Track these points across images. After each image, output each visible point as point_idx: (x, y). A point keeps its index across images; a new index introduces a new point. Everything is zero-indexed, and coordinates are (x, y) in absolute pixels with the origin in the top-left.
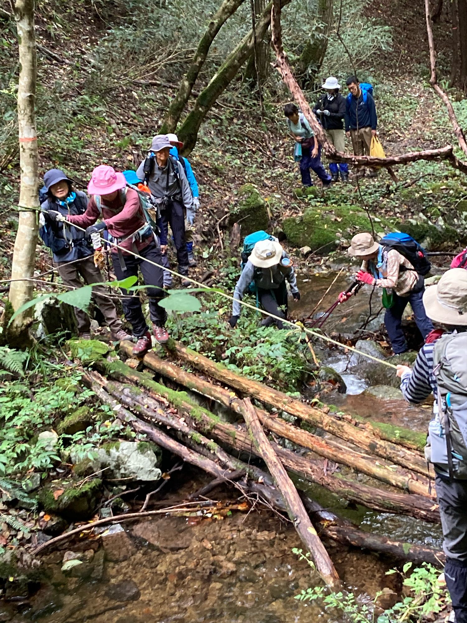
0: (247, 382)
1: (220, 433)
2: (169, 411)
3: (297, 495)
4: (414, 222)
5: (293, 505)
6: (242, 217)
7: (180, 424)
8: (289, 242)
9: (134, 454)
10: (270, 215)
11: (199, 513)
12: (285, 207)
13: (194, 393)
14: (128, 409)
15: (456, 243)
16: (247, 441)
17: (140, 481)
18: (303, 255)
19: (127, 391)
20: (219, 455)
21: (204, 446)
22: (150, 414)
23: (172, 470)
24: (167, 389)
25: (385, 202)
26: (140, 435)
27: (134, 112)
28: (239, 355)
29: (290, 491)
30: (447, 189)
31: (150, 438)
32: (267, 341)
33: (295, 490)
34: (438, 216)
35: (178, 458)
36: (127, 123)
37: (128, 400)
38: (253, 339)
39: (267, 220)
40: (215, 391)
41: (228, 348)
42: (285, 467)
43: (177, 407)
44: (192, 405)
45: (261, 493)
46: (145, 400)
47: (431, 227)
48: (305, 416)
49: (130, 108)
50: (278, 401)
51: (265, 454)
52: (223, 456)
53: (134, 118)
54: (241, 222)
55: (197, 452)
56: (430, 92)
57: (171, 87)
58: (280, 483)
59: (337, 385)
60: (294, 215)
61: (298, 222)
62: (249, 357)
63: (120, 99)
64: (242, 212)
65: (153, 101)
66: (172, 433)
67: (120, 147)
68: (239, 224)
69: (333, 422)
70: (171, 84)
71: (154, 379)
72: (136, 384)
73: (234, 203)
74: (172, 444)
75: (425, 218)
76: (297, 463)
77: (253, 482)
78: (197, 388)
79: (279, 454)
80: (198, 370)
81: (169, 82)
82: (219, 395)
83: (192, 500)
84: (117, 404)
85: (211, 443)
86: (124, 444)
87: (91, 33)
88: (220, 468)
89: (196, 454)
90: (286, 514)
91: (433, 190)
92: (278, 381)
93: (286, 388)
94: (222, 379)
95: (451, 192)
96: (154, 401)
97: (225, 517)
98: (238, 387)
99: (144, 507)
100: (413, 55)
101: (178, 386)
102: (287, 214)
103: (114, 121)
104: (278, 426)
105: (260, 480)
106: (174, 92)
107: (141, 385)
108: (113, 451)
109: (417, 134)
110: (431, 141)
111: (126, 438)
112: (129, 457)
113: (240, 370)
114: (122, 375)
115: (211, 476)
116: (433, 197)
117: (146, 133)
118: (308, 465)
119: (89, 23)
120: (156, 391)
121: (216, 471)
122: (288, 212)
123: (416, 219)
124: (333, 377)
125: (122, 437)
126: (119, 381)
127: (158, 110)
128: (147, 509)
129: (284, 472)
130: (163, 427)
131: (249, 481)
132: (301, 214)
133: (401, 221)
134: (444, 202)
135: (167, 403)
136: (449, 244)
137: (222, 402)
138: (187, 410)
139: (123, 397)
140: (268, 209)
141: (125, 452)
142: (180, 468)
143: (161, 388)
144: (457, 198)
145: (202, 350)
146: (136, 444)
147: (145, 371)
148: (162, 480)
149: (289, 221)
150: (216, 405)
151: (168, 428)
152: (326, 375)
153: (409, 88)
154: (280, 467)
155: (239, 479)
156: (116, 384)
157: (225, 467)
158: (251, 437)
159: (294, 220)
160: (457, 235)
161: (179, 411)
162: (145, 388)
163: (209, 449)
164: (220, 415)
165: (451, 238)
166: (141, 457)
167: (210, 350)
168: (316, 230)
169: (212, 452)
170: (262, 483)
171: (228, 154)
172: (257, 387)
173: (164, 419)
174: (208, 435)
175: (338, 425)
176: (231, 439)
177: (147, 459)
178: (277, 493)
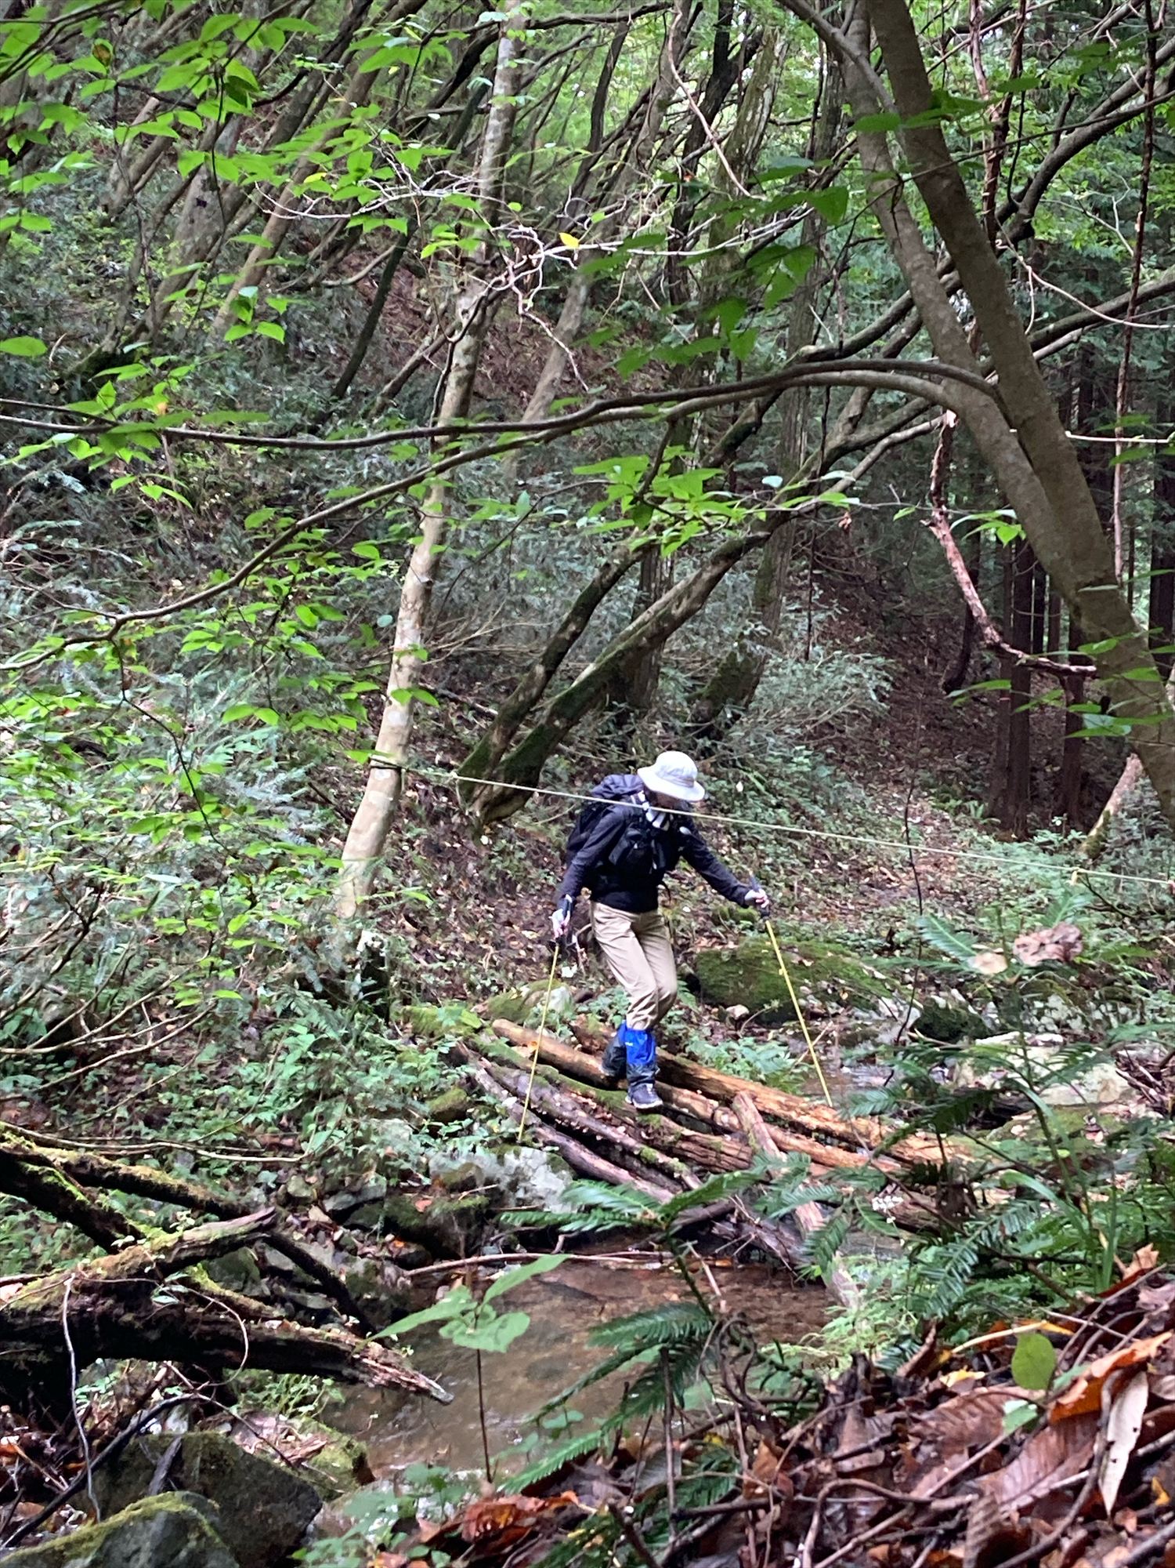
1: (690, 1146)
2: (598, 1116)
4: (941, 1002)
7: (618, 1134)
8: (705, 995)
9: (543, 1169)
12: (700, 932)
14: (528, 1106)
16: (743, 1156)
18: (732, 1020)
19: (524, 1080)
21: (661, 1167)
22: (564, 1116)
31: (565, 1153)
34: (987, 1000)
37: (527, 1093)
40: (680, 1093)
43: (612, 1109)
45: (759, 1239)
46: (557, 1097)
47: (972, 1017)
48: (839, 1128)
55: (646, 1179)
56: (944, 820)
57: (455, 700)
60: (718, 947)
61: (725, 959)
66: (601, 1150)
74: (602, 1165)
75: (961, 998)
81: (450, 690)
82: (686, 1100)
84: (509, 1096)
85: (674, 1162)
86: (525, 1152)
89: (645, 1182)
96: (571, 1100)
99: (557, 1249)
100: (901, 752)
104: (794, 1140)
107: (545, 1077)
108: (510, 1157)
110: (956, 895)
112: (534, 1171)
122: (704, 942)
132: (731, 946)
135: (593, 1106)
139: (518, 1088)
146: (543, 1157)
149: (707, 956)
151: (598, 1139)
155: (722, 1216)
159: (717, 956)
161: (615, 1116)
166: (551, 1175)
168: (762, 977)
169: (676, 1175)
173: (590, 1126)
174: (668, 1151)
176: (712, 1154)
177: (561, 1181)
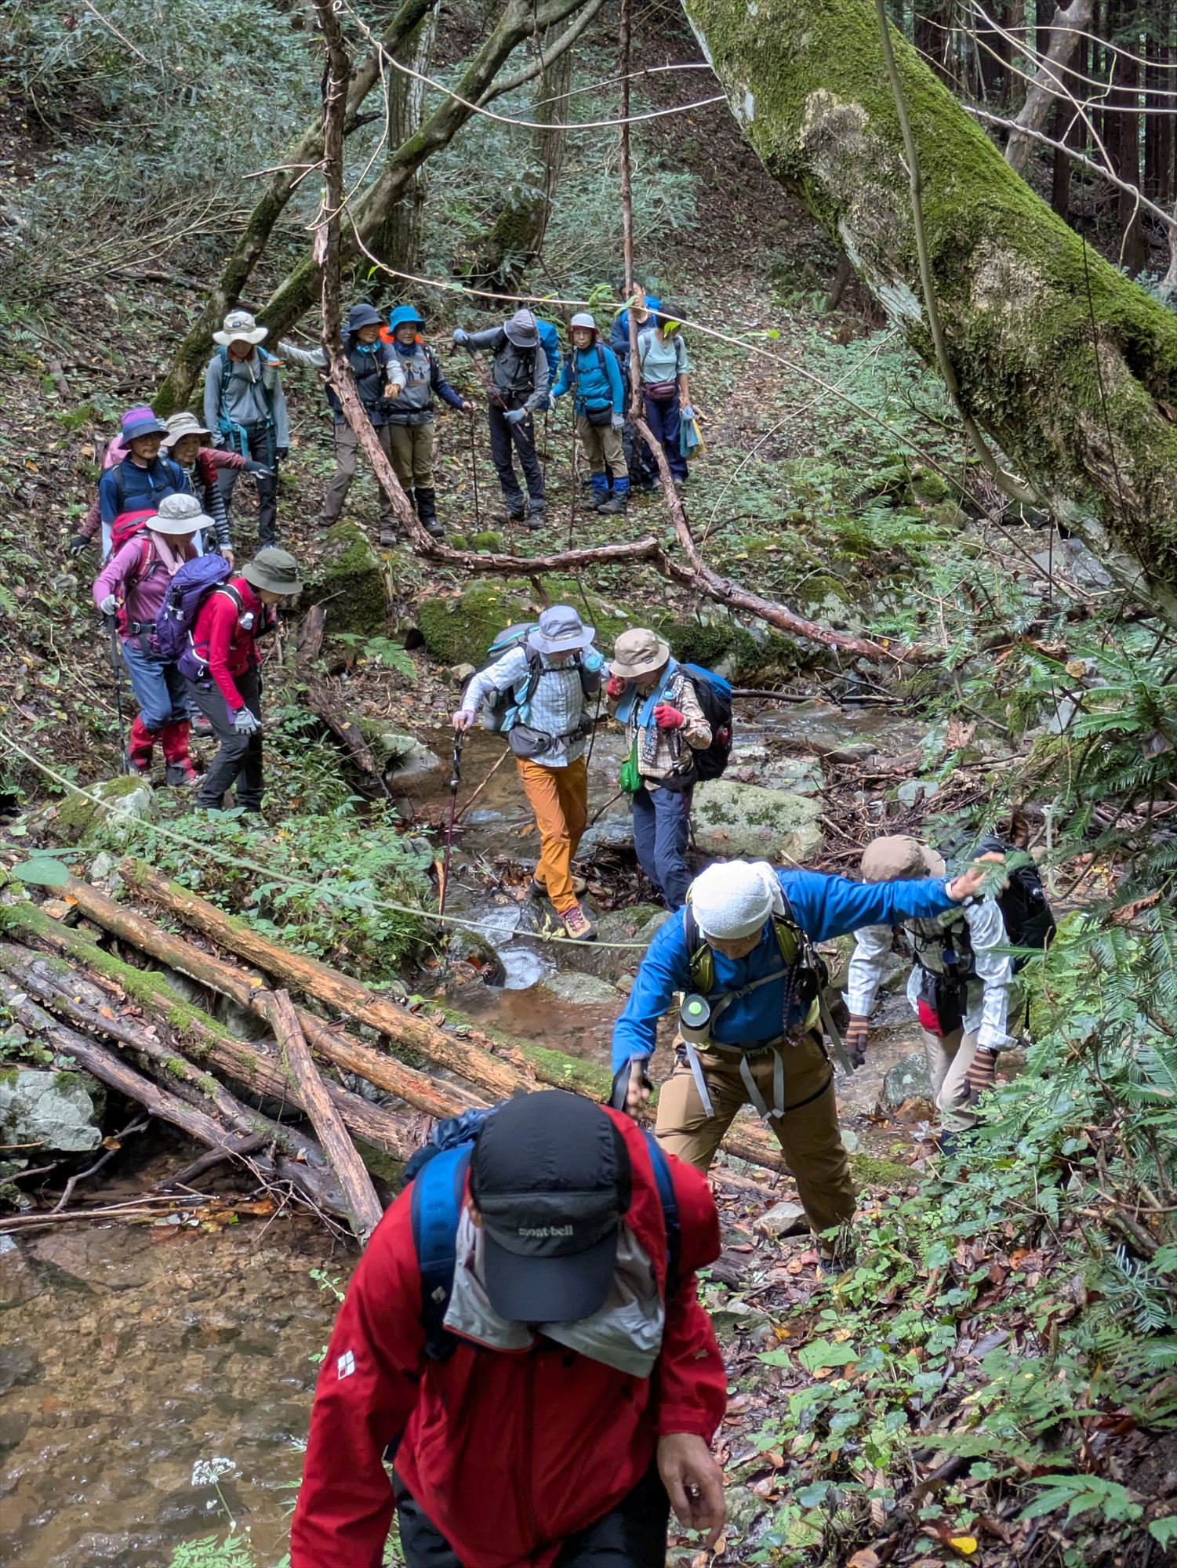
0: (289, 958)
1: (225, 1058)
2: (125, 1011)
3: (368, 1184)
4: (704, 621)
5: (360, 1204)
6: (329, 592)
7: (146, 1038)
8: (429, 652)
9: (47, 1096)
10: (391, 590)
11: (174, 1220)
12: (427, 576)
13: (180, 976)
14: (40, 1004)
15: (792, 669)
16: (278, 1077)
17: (57, 1151)
18: (457, 681)
19: (39, 966)
20: (219, 1102)
21: (192, 1084)
22: (84, 1014)
23: (127, 1131)
24: (124, 966)
25: (645, 574)
26: (63, 1058)
27: (107, 341)
28: (279, 901)
29: (354, 1175)
30: (778, 552)
31: (84, 1066)
32: (345, 872)
33: (365, 1174)
35: (139, 1109)
36: (86, 368)
37: (41, 985)
38: (316, 866)
39: (383, 602)
40: (223, 973)
41: (257, 885)
42: (349, 1129)
43: (142, 1002)
44: (172, 999)
45: (300, 1181)
46: (78, 987)
47: (739, 634)
48: (397, 1031)
49: (96, 333)
50: (346, 999)
51: (311, 1103)
52: (228, 1106)
53: (106, 356)
54: (326, 603)
55: (178, 1096)
57: (192, 288)
58: (336, 1160)
59: (485, 969)
60: (444, 595)
61: (450, 610)
62: (301, 906)
63: (75, 310)
64: (330, 581)
65: (151, 317)
66: (129, 1056)
67: (68, 423)
68: (322, 607)
69: (449, 1044)
70: (194, 280)
71: (99, 943)
72: (61, 952)
73: (313, 561)
74: (126, 1078)
76: (372, 1122)
77: (286, 1160)
78: (186, 965)
79: (338, 1105)
80: (191, 928)
81: (189, 273)
82: (228, 983)
83: (159, 1194)
84: (17, 992)
85: (205, 1078)
86: (27, 1076)
87: (21, 154)
88: (220, 1130)
89: (175, 1100)
90: (345, 1223)
91: (750, 551)
92: (359, 958)
93: (376, 971)
94: (240, 951)
95: (788, 558)
96: (94, 989)
97: (226, 1226)
98: (269, 967)
99: (61, 1203)
100: (758, 226)
101: (149, 960)
102: (429, 590)
103: (57, 365)
104: (342, 1047)
105: (300, 1156)
106: (199, 298)
107: (71, 956)
108: (3, 1087)
109: (741, 415)
111: (32, 1062)
112: (36, 1101)
113: (277, 932)
114: (32, 932)
115: (203, 1146)
116: (750, 567)
117: (128, 391)
118: (393, 1126)
119: (16, 130)
120: (101, 968)
121: (213, 1133)
122: (431, 587)
123: (708, 614)
124: (478, 952)
125: (24, 1060)
126: (25, 945)
127: (161, 338)
128: (66, 1208)
129: (345, 1137)
130: (110, 1044)
131: (276, 1157)
132: (458, 592)
133: (676, 616)
134: (771, 578)
135: (122, 995)
136: (778, 670)
137: (235, 996)
138: (161, 1010)
139: (30, 978)
140: (388, 577)
141: (27, 1090)
142: (143, 1128)
143: (113, 963)
144: (799, 571)
145: (204, 887)
146: (51, 1077)
147: (82, 927)
148: (103, 1150)
149: (432, 606)
150: (225, 1003)
151: (121, 1045)
152: (463, 948)
153: (739, 304)
154: (338, 1128)
155: (256, 1152)
156: (19, 951)
157: (230, 1126)
158: (285, 1069)
159: (442, 606)
160: (793, 652)
161: (145, 1012)
162: (78, 961)
163: (202, 1091)
164: (232, 1023)
165: (782, 658)
166: (61, 1102)
167: (220, 887)
168: (490, 630)
169: (207, 1096)
170: (303, 1162)
171: (312, 446)
172: (306, 968)
173: (113, 1027)
174: (201, 1062)
175: (459, 1051)
176: (247, 1071)
177: (74, 1106)
178: (331, 1180)
